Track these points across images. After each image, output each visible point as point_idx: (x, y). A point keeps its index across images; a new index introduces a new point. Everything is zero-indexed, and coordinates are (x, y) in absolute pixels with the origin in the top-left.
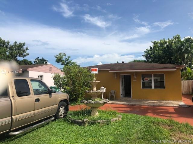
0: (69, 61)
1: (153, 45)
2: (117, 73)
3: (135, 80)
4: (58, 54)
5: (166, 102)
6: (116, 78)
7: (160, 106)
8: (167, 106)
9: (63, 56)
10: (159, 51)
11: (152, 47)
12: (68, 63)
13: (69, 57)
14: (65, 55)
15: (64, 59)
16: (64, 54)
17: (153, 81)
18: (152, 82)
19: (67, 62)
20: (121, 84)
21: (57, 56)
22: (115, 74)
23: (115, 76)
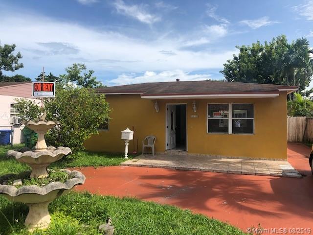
0: (91, 78)
1: (240, 53)
2: (159, 101)
3: (195, 116)
4: (72, 66)
5: (254, 161)
6: (157, 111)
7: (241, 173)
8: (256, 174)
9: (81, 70)
10: (249, 64)
11: (238, 56)
12: (90, 82)
13: (91, 72)
14: (84, 68)
15: (82, 74)
16: (83, 65)
17: (230, 119)
18: (228, 120)
19: (87, 80)
20: (168, 122)
21: (71, 68)
22: (156, 104)
23: (156, 107)
